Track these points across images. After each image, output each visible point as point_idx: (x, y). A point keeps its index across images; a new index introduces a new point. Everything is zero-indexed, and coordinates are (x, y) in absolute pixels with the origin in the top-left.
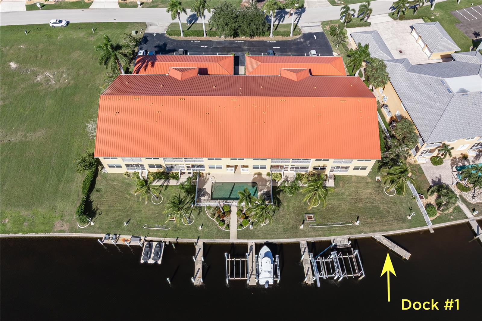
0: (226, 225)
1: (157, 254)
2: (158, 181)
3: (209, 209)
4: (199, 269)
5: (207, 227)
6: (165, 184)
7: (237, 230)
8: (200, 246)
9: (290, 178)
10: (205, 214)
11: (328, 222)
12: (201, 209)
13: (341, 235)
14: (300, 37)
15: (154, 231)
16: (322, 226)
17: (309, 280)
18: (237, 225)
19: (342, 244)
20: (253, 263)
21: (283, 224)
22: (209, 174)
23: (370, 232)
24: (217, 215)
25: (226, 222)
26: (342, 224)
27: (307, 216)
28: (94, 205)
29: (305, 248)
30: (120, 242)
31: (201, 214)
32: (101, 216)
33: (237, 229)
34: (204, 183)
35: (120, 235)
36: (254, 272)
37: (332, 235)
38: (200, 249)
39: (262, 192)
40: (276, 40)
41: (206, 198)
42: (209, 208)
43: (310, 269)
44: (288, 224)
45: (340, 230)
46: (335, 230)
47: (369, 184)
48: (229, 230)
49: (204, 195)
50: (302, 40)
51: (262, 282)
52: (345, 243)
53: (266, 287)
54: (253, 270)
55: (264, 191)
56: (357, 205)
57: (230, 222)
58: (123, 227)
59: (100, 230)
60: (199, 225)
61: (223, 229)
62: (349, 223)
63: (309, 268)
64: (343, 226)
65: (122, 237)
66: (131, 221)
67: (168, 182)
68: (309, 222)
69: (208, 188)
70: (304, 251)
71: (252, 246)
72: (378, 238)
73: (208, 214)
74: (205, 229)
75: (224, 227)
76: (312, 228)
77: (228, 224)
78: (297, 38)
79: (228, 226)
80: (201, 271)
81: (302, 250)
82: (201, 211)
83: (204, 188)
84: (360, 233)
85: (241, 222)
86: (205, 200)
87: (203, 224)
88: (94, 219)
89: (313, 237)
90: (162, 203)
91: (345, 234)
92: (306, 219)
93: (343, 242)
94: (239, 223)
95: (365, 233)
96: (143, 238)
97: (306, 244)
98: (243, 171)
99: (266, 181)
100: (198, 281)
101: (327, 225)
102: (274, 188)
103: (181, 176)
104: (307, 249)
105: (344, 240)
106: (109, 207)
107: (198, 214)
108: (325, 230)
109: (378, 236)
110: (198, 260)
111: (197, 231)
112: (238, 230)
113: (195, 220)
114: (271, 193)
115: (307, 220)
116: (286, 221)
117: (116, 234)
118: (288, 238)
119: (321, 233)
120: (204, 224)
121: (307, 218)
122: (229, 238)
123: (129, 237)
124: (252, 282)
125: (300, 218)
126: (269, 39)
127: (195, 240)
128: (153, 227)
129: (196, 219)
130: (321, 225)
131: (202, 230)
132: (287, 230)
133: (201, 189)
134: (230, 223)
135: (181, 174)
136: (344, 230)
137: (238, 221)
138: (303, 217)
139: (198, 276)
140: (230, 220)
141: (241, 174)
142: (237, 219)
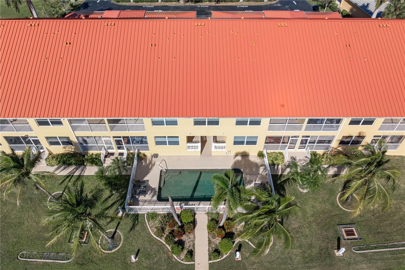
0: (185, 252)
2: (65, 168)
3: (153, 218)
5: (148, 256)
6: (77, 173)
7: (210, 262)
9: (300, 160)
10: (145, 229)
11: (387, 240)
12: (138, 219)
14: (276, 2)
15: (37, 265)
16: (378, 250)
18: (209, 251)
21: (301, 246)
22: (156, 156)
24: (168, 230)
25: (187, 245)
27: (343, 229)
31: (137, 228)
33: (210, 259)
34: (147, 170)
39: (253, 185)
40: (248, 5)
41: (148, 197)
42: (153, 216)
44: (310, 246)
48: (193, 263)
49: (144, 193)
50: (279, 5)
55: (255, 184)
57: (194, 244)
60: (131, 252)
61: (179, 261)
67: (83, 170)
68: (349, 241)
69: (152, 179)
73: (151, 228)
74: (144, 260)
75: (183, 256)
76: (360, 253)
77: (190, 249)
78: (273, 3)
79: (191, 253)
82: (137, 223)
83: (145, 179)
85: (216, 245)
86: (145, 201)
87: (139, 250)
92: (343, 236)
94: (212, 248)
98: (216, 150)
99: (257, 166)
102: (275, 177)
103: (106, 159)
107: (131, 229)
108: (387, 259)
111: (126, 266)
112: (212, 261)
113: (124, 241)
115: (346, 237)
116: (305, 242)
120: (141, 251)
121: (345, 234)
125: (331, 233)
126: (239, 4)
128: (37, 258)
129: (126, 238)
130: (375, 248)
131: (136, 262)
132: (312, 261)
133: (139, 181)
134: (194, 248)
135: (106, 157)
137: (210, 242)
138: (336, 231)
140: (194, 241)
141: (212, 155)
142: (209, 238)
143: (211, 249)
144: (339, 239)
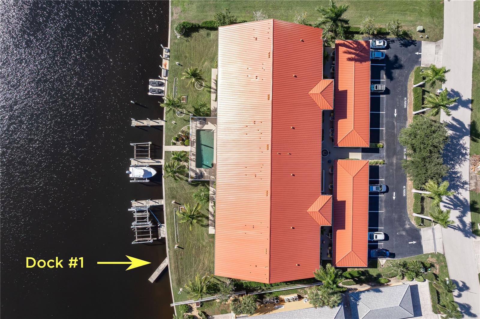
0: (175, 142)
1: (154, 91)
3: (188, 128)
4: (143, 123)
5: (174, 128)
7: (171, 151)
8: (162, 123)
10: (184, 125)
11: (179, 224)
12: (188, 122)
13: (167, 232)
15: (172, 86)
16: (174, 218)
17: (134, 203)
19: (161, 232)
20: (148, 163)
21: (177, 188)
23: (169, 255)
24: (182, 134)
25: (178, 142)
26: (177, 234)
27: (184, 207)
28: (195, 34)
29: (158, 203)
30: (164, 61)
31: (185, 122)
32: (185, 42)
35: (169, 60)
36: (140, 164)
37: (167, 225)
38: (159, 123)
39: (204, 172)
41: (199, 125)
43: (141, 205)
44: (177, 192)
45: (171, 232)
46: (171, 229)
48: (171, 145)
49: (201, 123)
51: (131, 169)
52: (161, 234)
53: (127, 172)
54: (142, 163)
57: (178, 145)
58: (175, 61)
59: (172, 44)
60: (176, 121)
61: (172, 140)
62: (177, 240)
63: (143, 204)
64: (174, 235)
65: (168, 62)
66: (181, 67)
70: (156, 202)
71: (160, 162)
72: (166, 261)
73: (185, 128)
74: (173, 126)
75: (174, 141)
76: (173, 210)
77: (176, 144)
79: (174, 144)
80: (142, 125)
81: (157, 201)
83: (209, 123)
84: (169, 247)
86: (197, 124)
87: (177, 124)
88: (183, 37)
89: (166, 210)
90: (196, 90)
91: (168, 235)
92: (181, 206)
93: (162, 233)
95: (169, 252)
96: (167, 78)
97: (161, 204)
100: (135, 123)
101: (176, 222)
102: (208, 182)
104: (157, 204)
105: (164, 234)
106: (193, 47)
107: (184, 120)
108: (171, 220)
110: (150, 122)
111: (171, 120)
113: (180, 117)
114: (203, 179)
115: (181, 207)
116: (179, 190)
117: (169, 58)
118: (165, 191)
119: (169, 217)
122: (165, 145)
123: (167, 68)
124: (134, 162)
125: (182, 202)
127: (164, 119)
128: (175, 85)
130: (176, 218)
131: (172, 123)
132: (171, 191)
133: (206, 120)
136: (171, 235)
138: (183, 204)
139: (138, 123)
144: (180, 204)
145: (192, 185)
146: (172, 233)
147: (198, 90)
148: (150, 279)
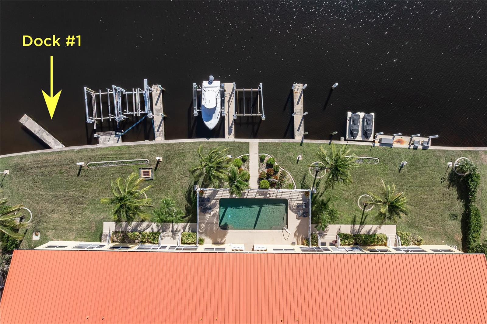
0: (265, 161)
1: (355, 122)
2: (369, 231)
3: (290, 185)
4: (298, 104)
5: (290, 159)
6: (357, 226)
7: (248, 155)
8: (299, 136)
9: (168, 236)
10: (295, 177)
11: (121, 167)
12: (301, 185)
13: (107, 148)
15: (364, 155)
16: (131, 160)
17: (157, 90)
18: (249, 162)
19: (108, 137)
20: (228, 112)
21: (185, 164)
22: (293, 244)
23: (66, 151)
24: (279, 175)
25: (264, 166)
26: (103, 164)
27: (150, 176)
28: (454, 192)
29: (158, 131)
30: (406, 139)
31: (301, 178)
32: (441, 176)
33: (248, 156)
34: (300, 228)
35: (409, 148)
36: (226, 99)
37: (119, 147)
38: (298, 130)
39: (212, 213)
41: (295, 203)
42: (290, 187)
43: (154, 102)
44: (177, 165)
45: (107, 154)
46: (113, 155)
47: (52, 227)
48: (260, 154)
49: (299, 206)
51: (217, 83)
52: (104, 137)
53: (211, 77)
54: (229, 102)
55: (210, 214)
56: (77, 194)
57: (259, 166)
58: (407, 159)
59: (438, 154)
60: (302, 162)
61: (269, 155)
62: (93, 165)
63: (156, 105)
64: (102, 160)
65: (405, 145)
66: (397, 169)
67: (353, 230)
68: (149, 167)
69: (294, 220)
70: (160, 126)
71: (229, 134)
72: (58, 145)
73: (290, 178)
74: (292, 156)
75: (266, 159)
76: (145, 158)
77: (262, 163)
79: (262, 160)
80: (295, 101)
81: (162, 128)
82: (301, 182)
83: (299, 221)
84: (81, 151)
85: (244, 165)
86: (297, 199)
87: (297, 163)
88: (450, 170)
89: (145, 145)
90: (357, 197)
91: (101, 149)
92: (152, 171)
93: (106, 139)
95: (73, 151)
96: (377, 144)
97: (156, 136)
99: (206, 233)
100: (298, 89)
101: (124, 162)
102: (193, 220)
103: (335, 239)
104: (156, 130)
105: (104, 141)
106: (433, 190)
107: (305, 177)
108: (127, 154)
109: (56, 145)
110: (300, 115)
111: (305, 153)
112: (247, 155)
113: (309, 170)
114: (198, 210)
115: (150, 171)
116: (180, 168)
117: (414, 149)
118: (179, 143)
119: (134, 151)
121: (150, 172)
122: (259, 143)
123: (395, 145)
124: (230, 87)
125: (160, 173)
127: (305, 141)
128: (366, 159)
129: (307, 171)
130: (132, 162)
131: (298, 155)
132: (179, 154)
133: (304, 216)
134: (259, 164)
135: (336, 242)
136: (102, 155)
137: (248, 168)
138: (156, 175)
139: (299, 95)
140: (259, 168)
141: (244, 245)
142: (249, 171)
143: (248, 163)
144: (155, 169)
145: (189, 191)
146: (105, 155)
147: (356, 200)
148: (25, 116)
